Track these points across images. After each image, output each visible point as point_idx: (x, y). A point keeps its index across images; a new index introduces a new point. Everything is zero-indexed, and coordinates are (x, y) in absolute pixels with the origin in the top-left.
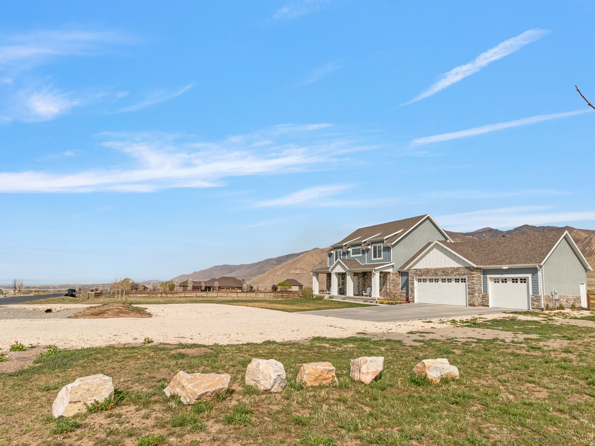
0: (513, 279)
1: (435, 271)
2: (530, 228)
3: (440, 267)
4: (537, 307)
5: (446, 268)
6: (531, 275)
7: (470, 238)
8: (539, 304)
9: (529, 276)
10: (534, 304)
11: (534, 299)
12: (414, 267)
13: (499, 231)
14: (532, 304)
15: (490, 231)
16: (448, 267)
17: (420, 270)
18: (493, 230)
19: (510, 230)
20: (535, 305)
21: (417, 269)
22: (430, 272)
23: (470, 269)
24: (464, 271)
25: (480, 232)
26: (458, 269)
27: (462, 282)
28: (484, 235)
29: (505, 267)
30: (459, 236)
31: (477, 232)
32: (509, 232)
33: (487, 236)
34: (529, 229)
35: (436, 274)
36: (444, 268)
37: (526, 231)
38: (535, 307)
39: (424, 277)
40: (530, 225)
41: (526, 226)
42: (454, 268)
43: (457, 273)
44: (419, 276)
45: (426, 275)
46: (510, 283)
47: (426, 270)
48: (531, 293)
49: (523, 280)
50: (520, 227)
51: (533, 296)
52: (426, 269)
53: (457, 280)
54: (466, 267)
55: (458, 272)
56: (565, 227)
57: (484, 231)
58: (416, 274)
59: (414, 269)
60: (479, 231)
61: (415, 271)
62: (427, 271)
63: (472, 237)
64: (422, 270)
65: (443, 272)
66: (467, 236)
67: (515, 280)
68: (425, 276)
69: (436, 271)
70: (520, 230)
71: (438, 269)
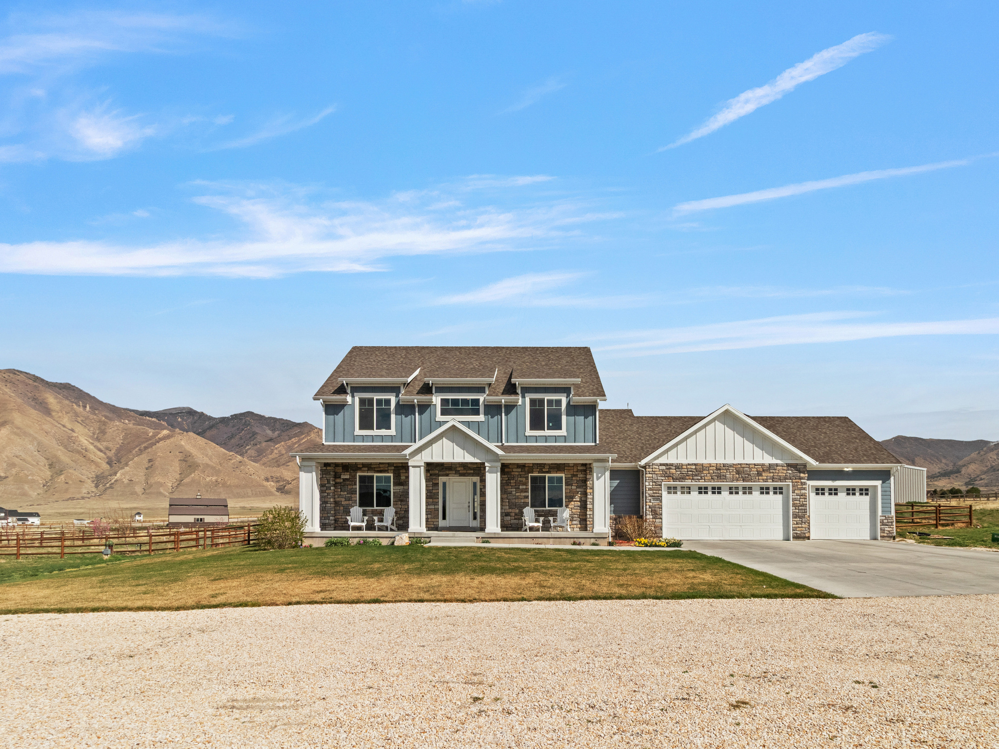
0: (848, 490)
1: (717, 469)
2: (256, 418)
3: (729, 461)
4: (888, 535)
5: (745, 464)
6: (880, 482)
7: (154, 421)
8: (891, 529)
9: (878, 483)
10: (884, 530)
11: (885, 521)
12: (663, 460)
13: (207, 415)
14: (881, 529)
15: (190, 415)
16: (748, 463)
17: (678, 467)
18: (196, 412)
19: (225, 417)
20: (886, 532)
21: (672, 465)
22: (705, 472)
23: (799, 468)
24: (785, 472)
25: (171, 414)
26: (771, 467)
27: (775, 493)
28: (179, 420)
29: (848, 468)
30: (130, 416)
31: (165, 412)
32: (223, 420)
33: (185, 423)
34: (253, 420)
35: (720, 477)
36: (741, 464)
37: (249, 421)
38: (886, 535)
39: (688, 483)
40: (255, 412)
41: (250, 414)
42: (763, 465)
43: (769, 474)
44: (674, 480)
45: (695, 478)
46: (842, 495)
47: (694, 467)
48: (880, 513)
49: (864, 491)
50: (241, 414)
51: (883, 516)
52: (695, 465)
53: (764, 490)
54: (788, 465)
55: (772, 474)
56: (303, 423)
57: (179, 413)
58: (669, 476)
59: (661, 465)
60: (171, 411)
61: (664, 467)
62: (698, 471)
63: (157, 421)
64: (685, 467)
65: (738, 472)
66: (148, 418)
67: (850, 491)
68: (693, 479)
69: (720, 472)
70: (240, 419)
71: (724, 465)
